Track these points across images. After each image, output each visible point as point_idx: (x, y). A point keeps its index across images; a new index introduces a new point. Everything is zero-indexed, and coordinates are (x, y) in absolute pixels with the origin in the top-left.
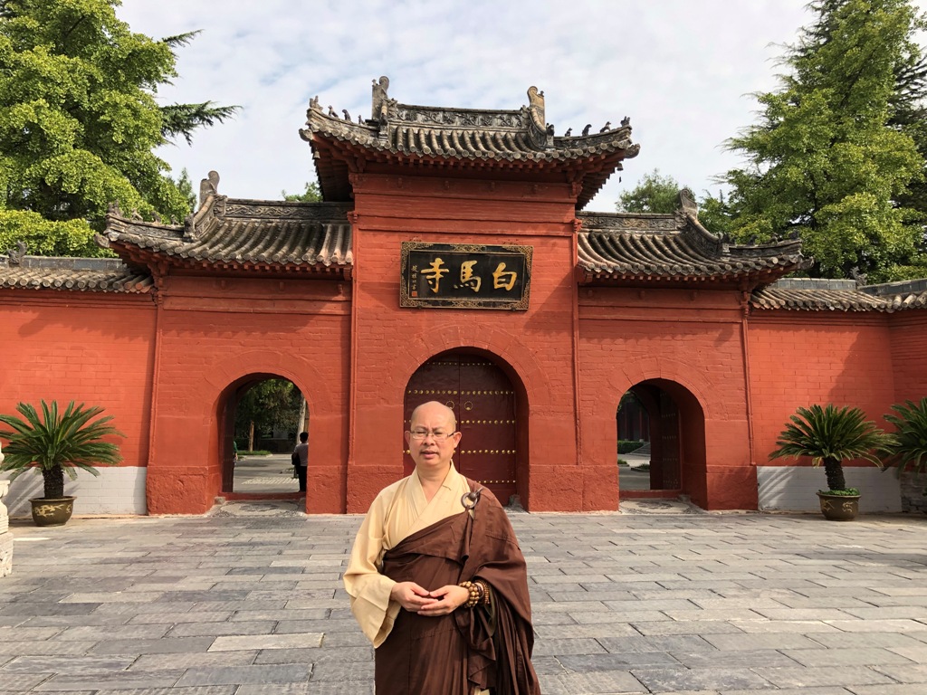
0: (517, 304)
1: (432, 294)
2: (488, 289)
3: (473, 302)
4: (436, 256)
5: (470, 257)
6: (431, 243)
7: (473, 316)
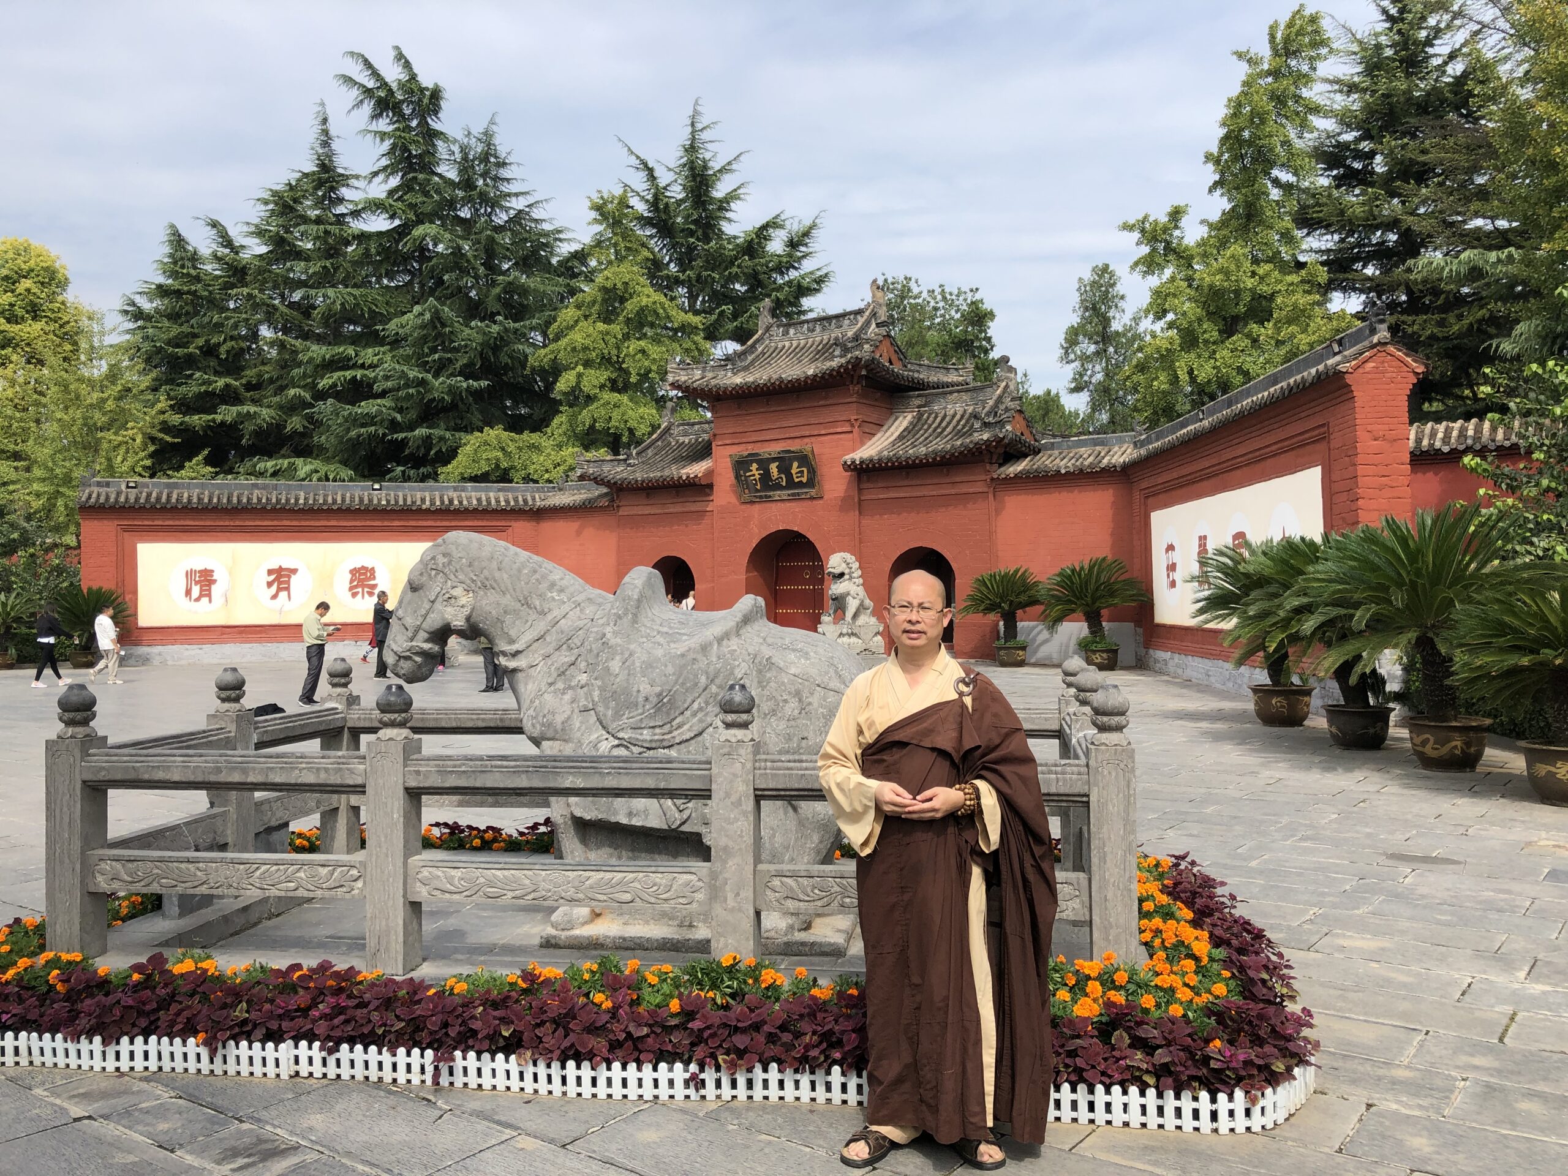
0: (813, 492)
1: (757, 491)
2: (791, 484)
3: (784, 494)
4: (752, 462)
5: (774, 460)
6: (746, 453)
7: (788, 504)
